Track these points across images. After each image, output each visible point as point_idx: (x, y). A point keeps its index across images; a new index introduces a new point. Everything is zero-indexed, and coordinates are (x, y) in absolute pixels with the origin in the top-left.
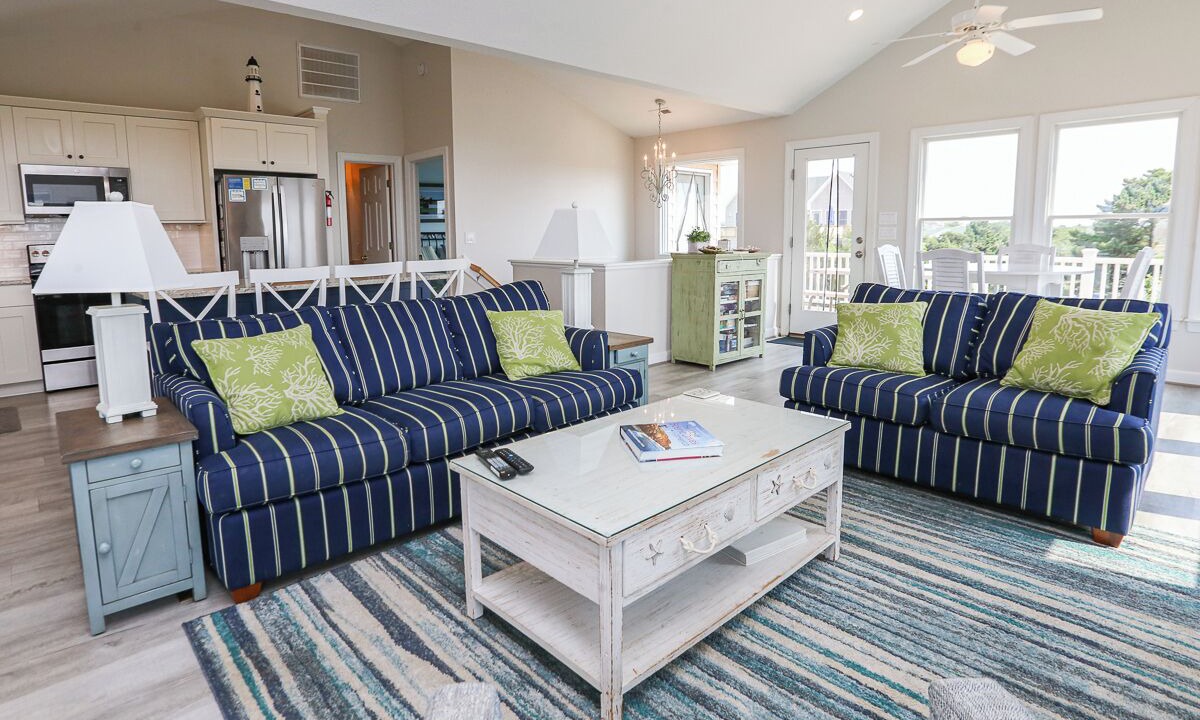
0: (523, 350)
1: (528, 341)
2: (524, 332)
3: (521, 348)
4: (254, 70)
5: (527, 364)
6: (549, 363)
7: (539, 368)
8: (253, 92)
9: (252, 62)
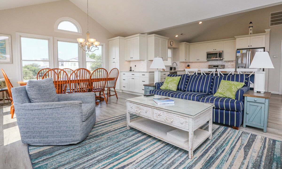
0: (221, 90)
1: (224, 88)
2: (224, 86)
3: (221, 89)
4: (251, 25)
5: (219, 93)
6: (225, 94)
7: (222, 95)
8: (250, 30)
9: (251, 23)
